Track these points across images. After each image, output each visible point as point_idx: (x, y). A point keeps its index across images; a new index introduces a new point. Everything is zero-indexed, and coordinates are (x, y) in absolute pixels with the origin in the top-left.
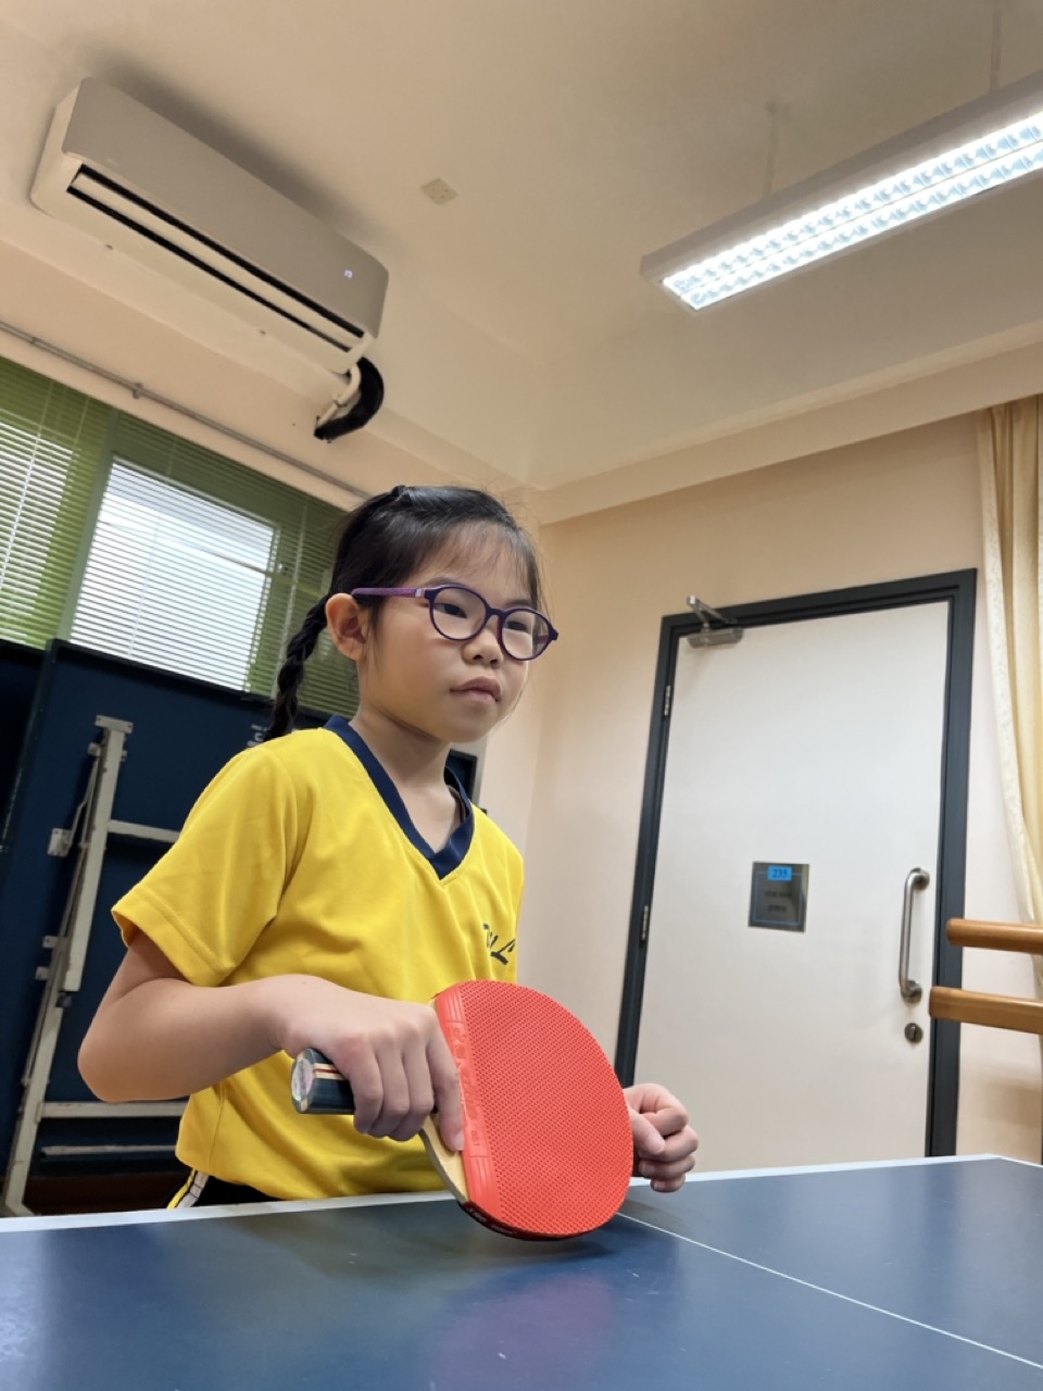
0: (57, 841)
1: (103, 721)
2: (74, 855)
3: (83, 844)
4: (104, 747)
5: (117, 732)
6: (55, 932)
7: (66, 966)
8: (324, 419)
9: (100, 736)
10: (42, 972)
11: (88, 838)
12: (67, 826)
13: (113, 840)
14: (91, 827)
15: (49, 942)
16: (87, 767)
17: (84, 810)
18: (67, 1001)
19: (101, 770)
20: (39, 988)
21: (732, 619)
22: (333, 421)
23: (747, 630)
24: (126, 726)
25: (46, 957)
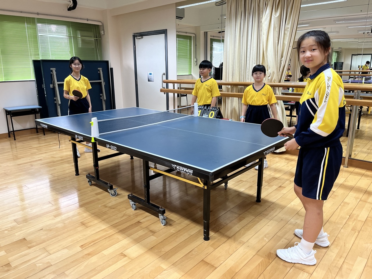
0: (51, 86)
1: (51, 69)
2: (54, 88)
3: (55, 86)
4: (53, 72)
6: (55, 97)
7: (58, 101)
8: (68, 7)
9: (52, 71)
10: (55, 102)
11: (55, 85)
12: (52, 84)
13: (58, 84)
16: (52, 76)
17: (53, 81)
18: (60, 105)
19: (54, 76)
20: (56, 104)
21: (142, 35)
22: (70, 7)
23: (143, 37)
24: (55, 69)
25: (55, 100)
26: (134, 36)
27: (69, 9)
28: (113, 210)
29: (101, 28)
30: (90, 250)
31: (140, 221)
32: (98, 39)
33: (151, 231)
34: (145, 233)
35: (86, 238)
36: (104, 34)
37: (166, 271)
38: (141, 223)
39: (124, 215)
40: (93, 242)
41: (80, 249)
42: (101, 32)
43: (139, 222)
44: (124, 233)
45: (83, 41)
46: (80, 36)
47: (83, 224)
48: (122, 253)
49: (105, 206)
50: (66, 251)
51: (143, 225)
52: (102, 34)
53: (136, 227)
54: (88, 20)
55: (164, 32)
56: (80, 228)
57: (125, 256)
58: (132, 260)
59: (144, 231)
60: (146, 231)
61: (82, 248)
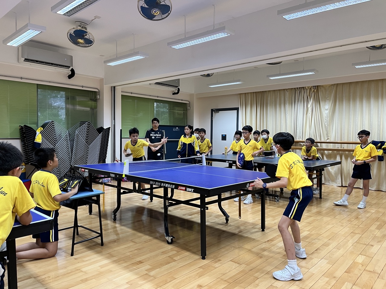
21: (218, 110)
22: (174, 93)
23: (220, 111)
24: (164, 131)
25: (162, 151)
26: (212, 110)
27: (174, 94)
29: (188, 105)
32: (185, 112)
42: (188, 108)
54: (182, 100)
55: (237, 109)
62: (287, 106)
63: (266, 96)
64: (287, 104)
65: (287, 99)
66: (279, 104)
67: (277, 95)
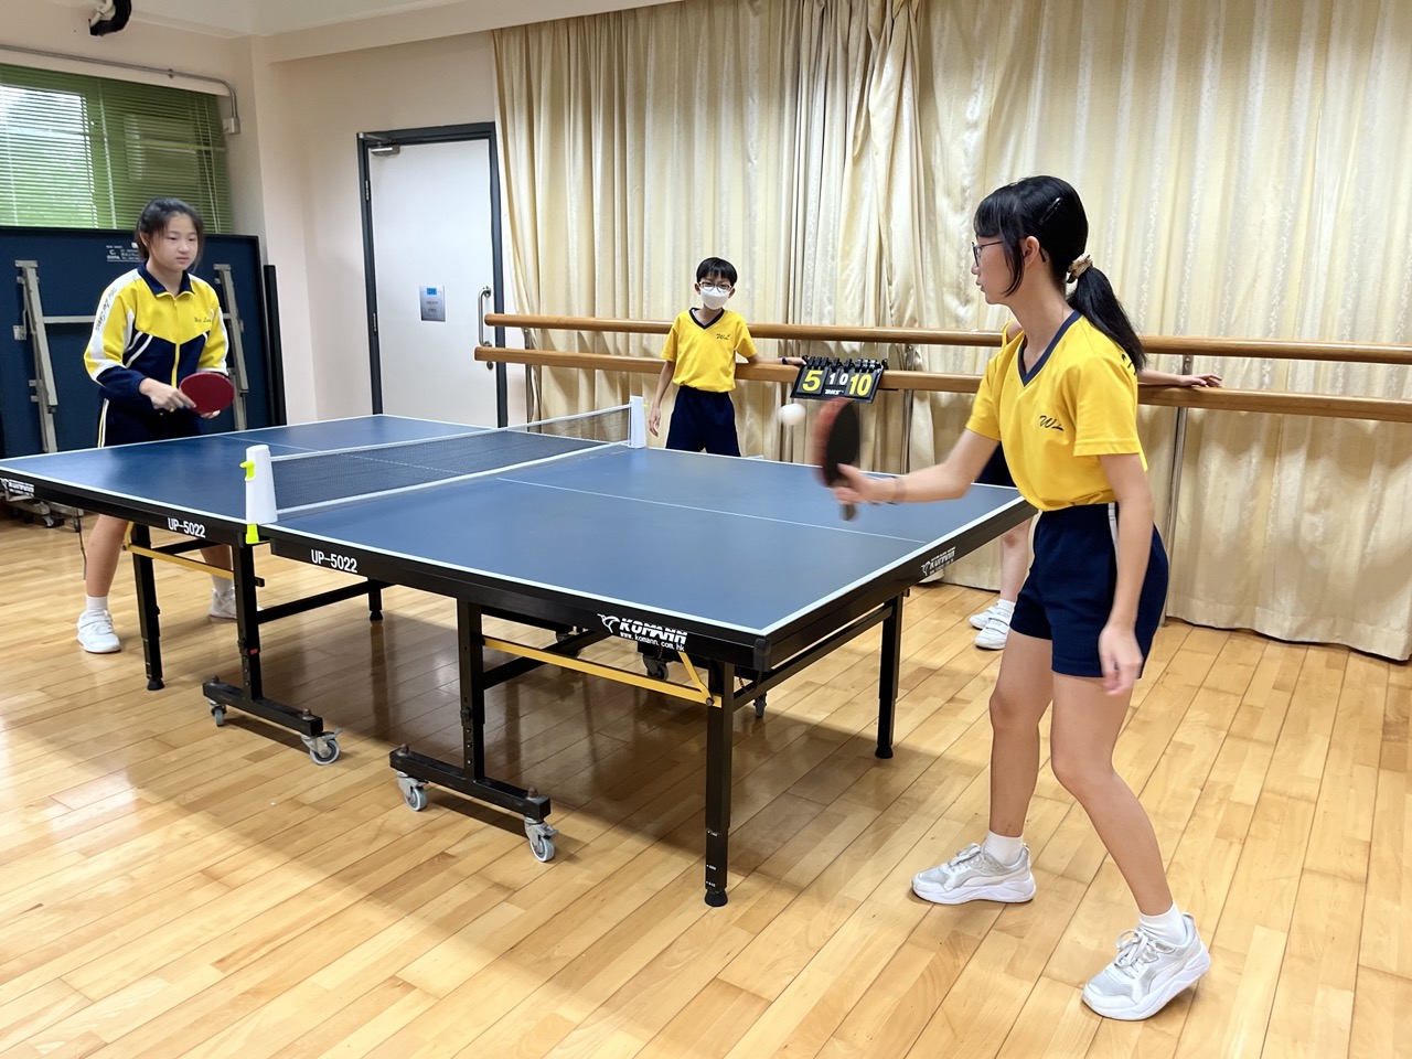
0: (18, 332)
1: (19, 264)
2: (29, 341)
3: (33, 332)
4: (26, 278)
5: (30, 268)
6: (34, 378)
7: (47, 394)
8: (94, 21)
9: (21, 272)
10: (34, 398)
11: (35, 329)
12: (21, 323)
13: (47, 326)
14: (34, 323)
15: (32, 383)
16: (20, 290)
17: (27, 314)
18: (54, 410)
19: (29, 292)
20: (36, 407)
21: (398, 140)
22: (100, 22)
23: (402, 147)
24: (34, 264)
25: (34, 391)
26: (364, 145)
27: (98, 29)
28: (332, 815)
29: (225, 108)
30: (259, 976)
31: (449, 852)
32: (211, 148)
33: (497, 885)
34: (474, 894)
35: (234, 932)
36: (238, 132)
37: (579, 1032)
38: (453, 857)
39: (380, 832)
40: (267, 942)
41: (215, 975)
42: (225, 122)
43: (443, 853)
44: (388, 902)
45: (150, 155)
46: (137, 137)
47: (210, 876)
48: (393, 977)
49: (296, 803)
50: (155, 985)
51: (465, 866)
52: (229, 131)
53: (433, 876)
54: (171, 73)
55: (484, 131)
56: (203, 894)
57: (409, 987)
58: (440, 1000)
59: (470, 887)
60: (479, 888)
61: (224, 971)
62: (754, 105)
63: (636, 47)
64: (756, 97)
65: (753, 62)
66: (709, 99)
67: (697, 36)
